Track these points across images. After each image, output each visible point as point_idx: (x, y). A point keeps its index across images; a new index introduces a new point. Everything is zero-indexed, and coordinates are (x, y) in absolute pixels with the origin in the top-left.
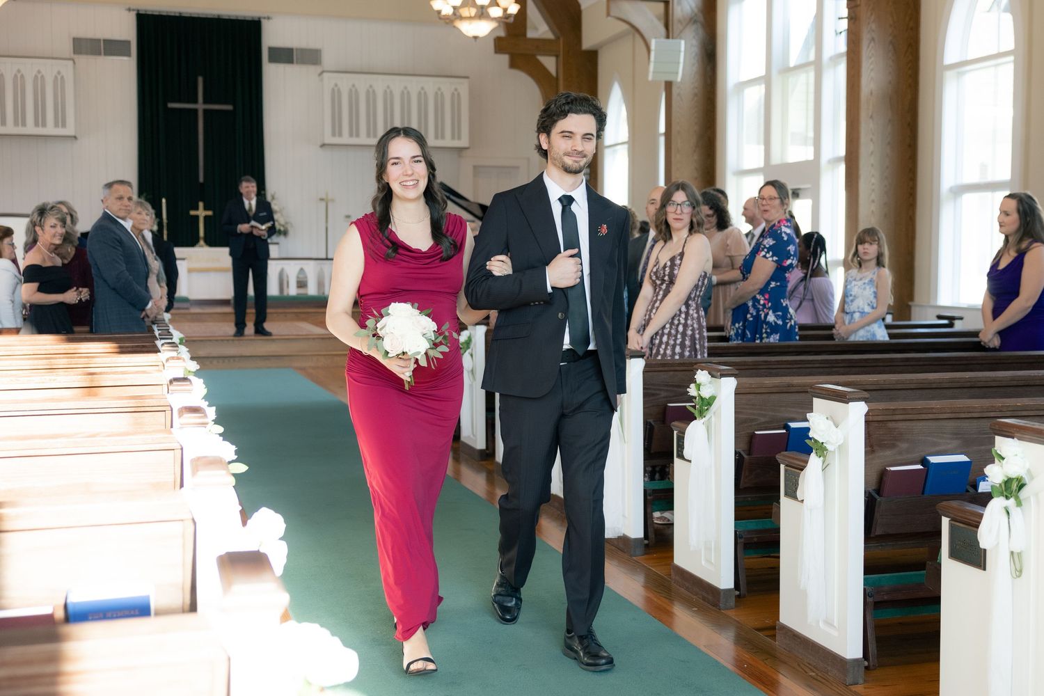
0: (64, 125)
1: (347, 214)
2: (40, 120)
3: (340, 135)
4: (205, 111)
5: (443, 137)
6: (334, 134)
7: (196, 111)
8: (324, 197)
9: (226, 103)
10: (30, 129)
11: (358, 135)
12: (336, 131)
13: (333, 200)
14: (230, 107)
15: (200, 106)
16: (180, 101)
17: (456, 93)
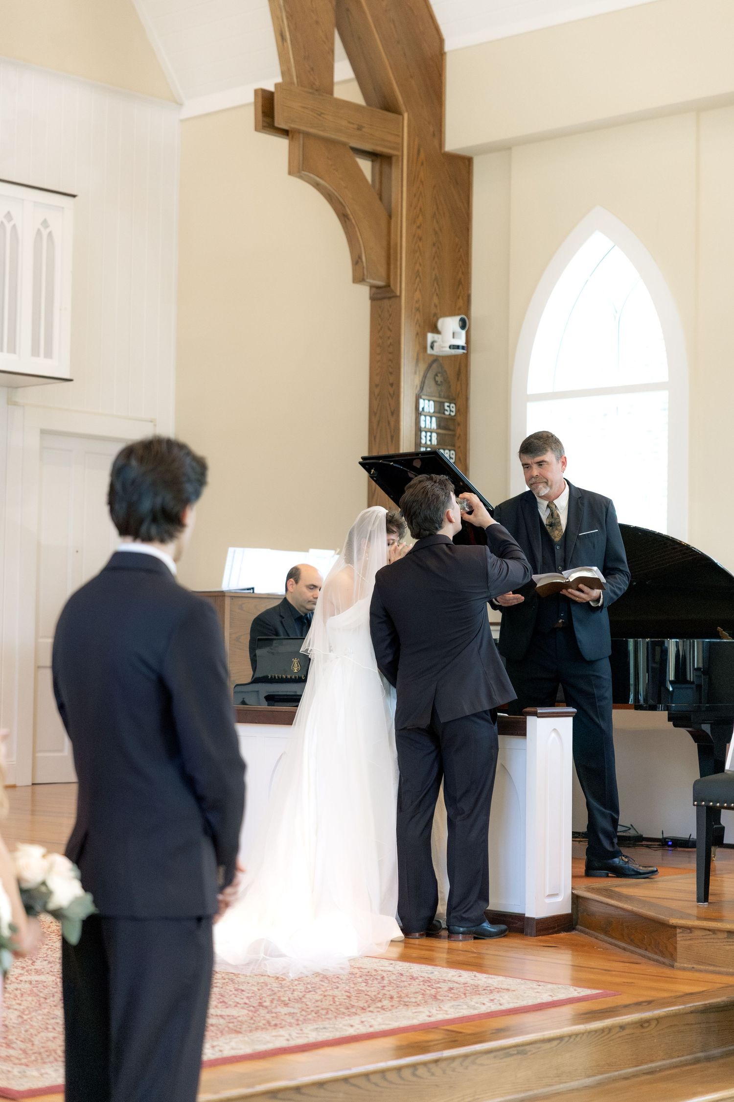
5: (12, 348)
17: (45, 233)
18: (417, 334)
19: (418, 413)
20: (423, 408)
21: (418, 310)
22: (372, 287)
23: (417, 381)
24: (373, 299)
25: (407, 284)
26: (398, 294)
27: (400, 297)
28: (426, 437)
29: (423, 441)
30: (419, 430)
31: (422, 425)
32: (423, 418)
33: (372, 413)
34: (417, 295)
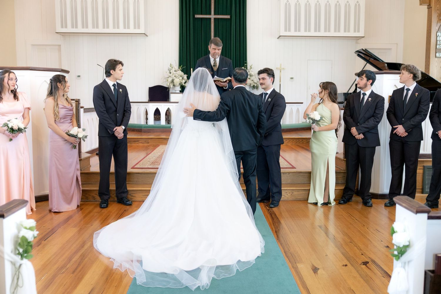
0: (139, 28)
1: (291, 77)
2: (126, 25)
3: (289, 31)
4: (215, 19)
5: (349, 31)
6: (286, 30)
7: (210, 19)
8: (279, 67)
9: (226, 15)
10: (122, 30)
11: (299, 31)
12: (287, 28)
13: (283, 68)
14: (228, 17)
15: (212, 16)
16: (202, 14)
17: (358, 4)
18: (437, 16)
19: (437, 37)
20: (438, 35)
21: (438, 10)
22: (428, 5)
23: (437, 28)
24: (428, 8)
25: (434, 3)
26: (432, 6)
27: (432, 7)
28: (439, 42)
29: (438, 43)
30: (437, 41)
31: (438, 39)
32: (438, 38)
33: (427, 37)
34: (438, 6)
